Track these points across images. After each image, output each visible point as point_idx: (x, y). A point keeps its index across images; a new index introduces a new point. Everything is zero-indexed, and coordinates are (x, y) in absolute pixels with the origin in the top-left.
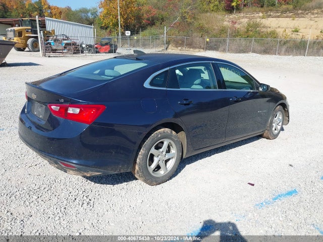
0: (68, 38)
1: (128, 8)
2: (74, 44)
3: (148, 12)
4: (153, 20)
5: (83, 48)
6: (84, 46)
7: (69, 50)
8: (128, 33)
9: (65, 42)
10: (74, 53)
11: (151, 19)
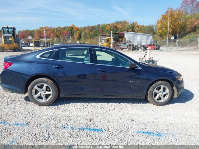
0: (130, 42)
1: (176, 22)
2: (133, 45)
3: (192, 23)
4: (195, 29)
5: (138, 47)
6: (139, 46)
7: (129, 48)
8: (172, 38)
9: (128, 44)
10: (132, 50)
11: (193, 28)
